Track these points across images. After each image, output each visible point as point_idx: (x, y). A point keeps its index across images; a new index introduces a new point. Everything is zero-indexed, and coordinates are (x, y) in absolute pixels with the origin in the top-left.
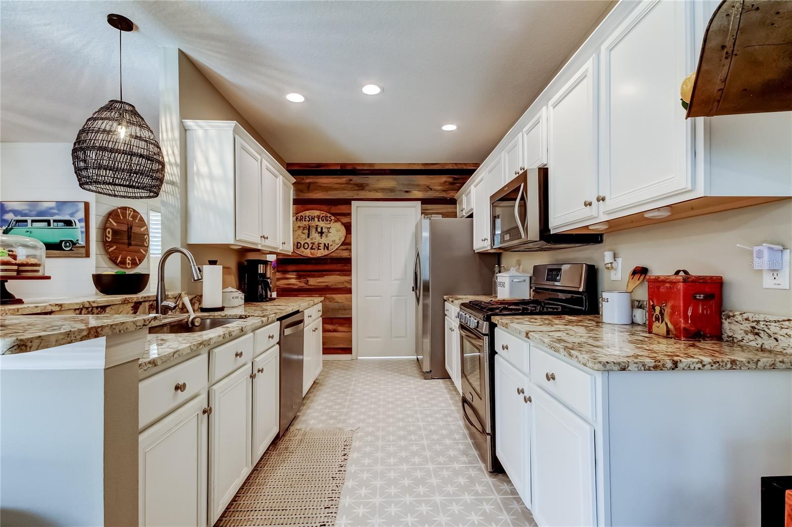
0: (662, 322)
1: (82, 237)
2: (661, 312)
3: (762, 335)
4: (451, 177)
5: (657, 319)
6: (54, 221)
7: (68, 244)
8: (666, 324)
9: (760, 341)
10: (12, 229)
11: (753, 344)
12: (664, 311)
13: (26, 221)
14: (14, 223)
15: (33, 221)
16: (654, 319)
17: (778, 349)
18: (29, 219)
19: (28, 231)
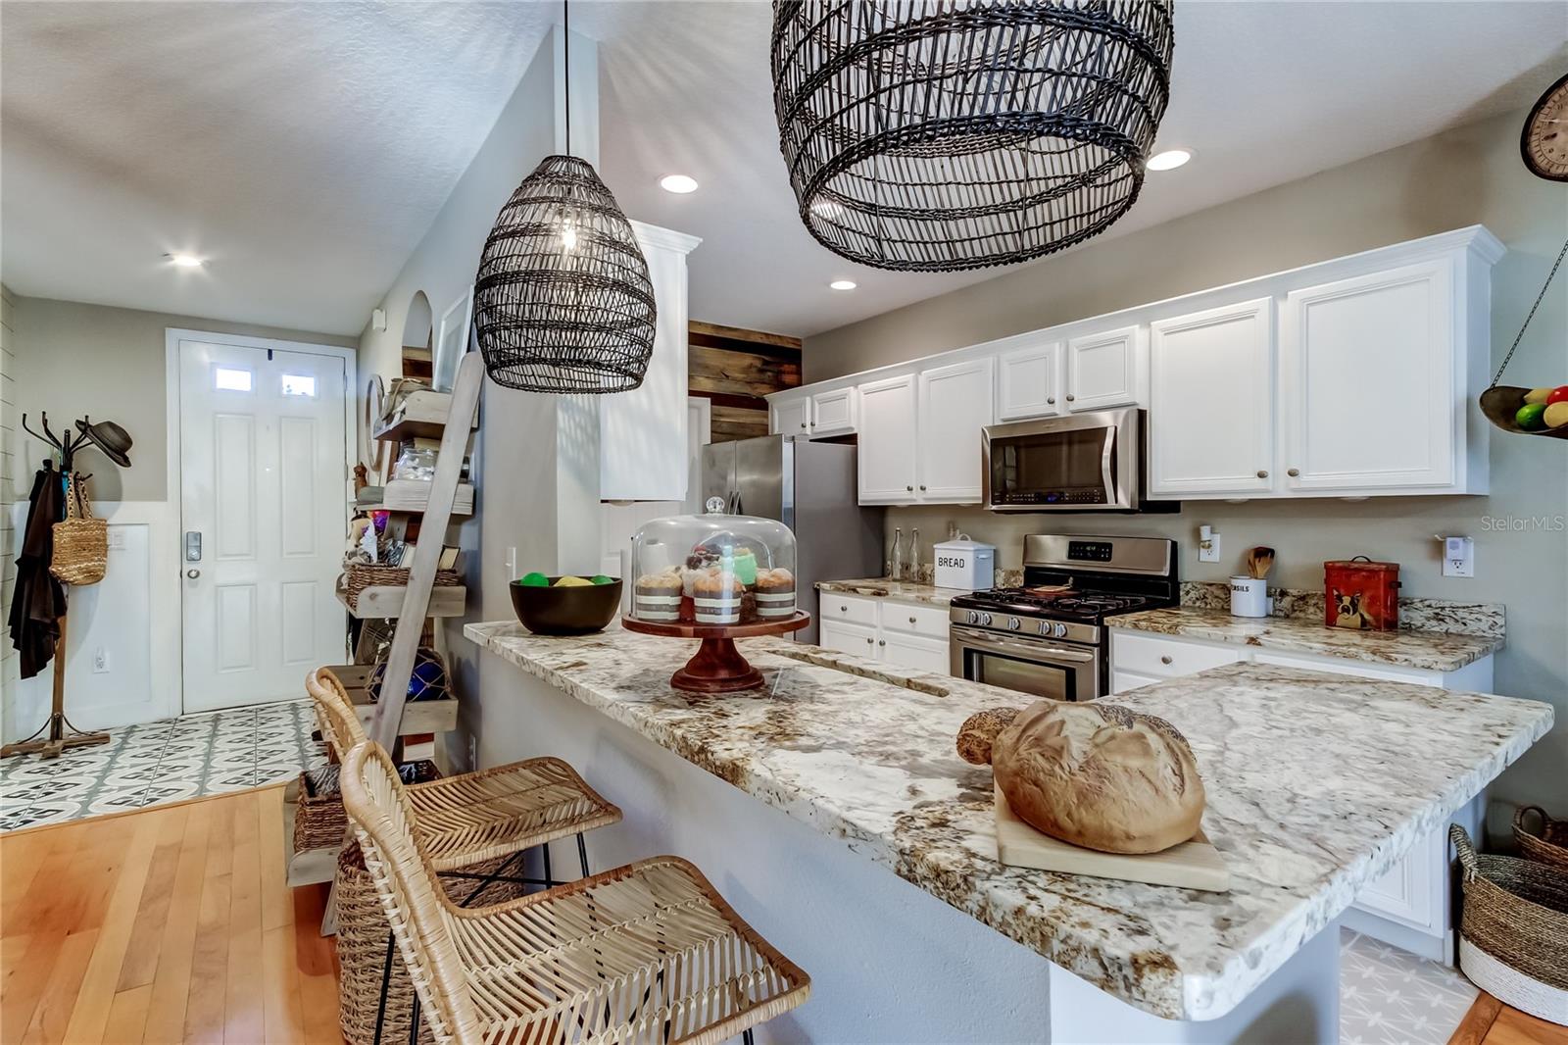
0: (1354, 613)
2: (1352, 603)
3: (1447, 620)
4: (759, 358)
5: (1346, 610)
8: (1362, 616)
9: (1444, 627)
11: (1436, 629)
12: (1358, 601)
16: (1340, 610)
17: (1467, 633)
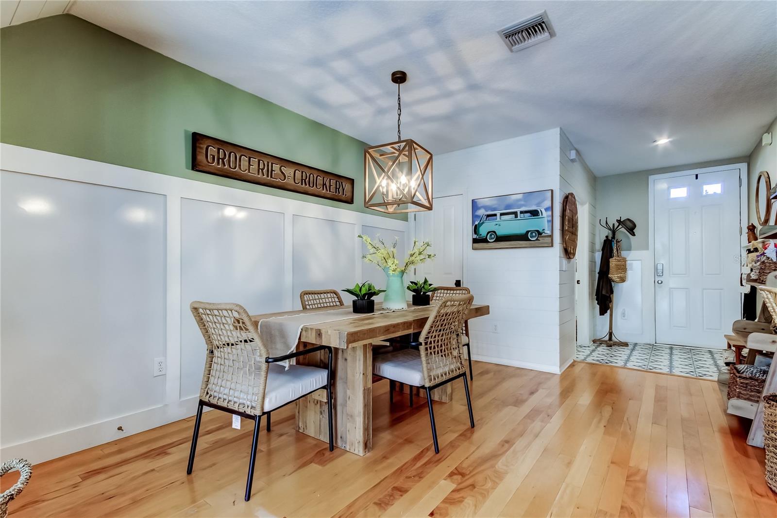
1: (548, 226)
6: (521, 212)
7: (534, 234)
10: (483, 223)
13: (495, 215)
14: (485, 217)
15: (502, 214)
18: (498, 213)
19: (497, 224)
